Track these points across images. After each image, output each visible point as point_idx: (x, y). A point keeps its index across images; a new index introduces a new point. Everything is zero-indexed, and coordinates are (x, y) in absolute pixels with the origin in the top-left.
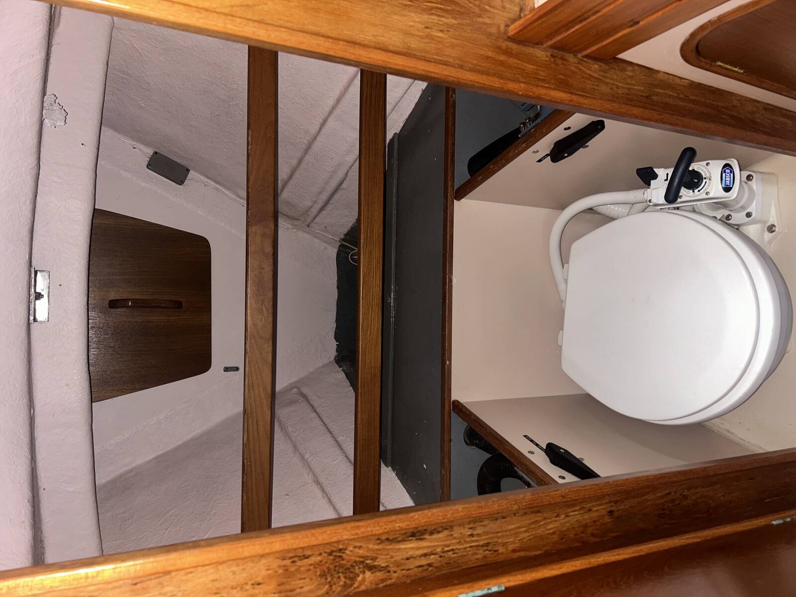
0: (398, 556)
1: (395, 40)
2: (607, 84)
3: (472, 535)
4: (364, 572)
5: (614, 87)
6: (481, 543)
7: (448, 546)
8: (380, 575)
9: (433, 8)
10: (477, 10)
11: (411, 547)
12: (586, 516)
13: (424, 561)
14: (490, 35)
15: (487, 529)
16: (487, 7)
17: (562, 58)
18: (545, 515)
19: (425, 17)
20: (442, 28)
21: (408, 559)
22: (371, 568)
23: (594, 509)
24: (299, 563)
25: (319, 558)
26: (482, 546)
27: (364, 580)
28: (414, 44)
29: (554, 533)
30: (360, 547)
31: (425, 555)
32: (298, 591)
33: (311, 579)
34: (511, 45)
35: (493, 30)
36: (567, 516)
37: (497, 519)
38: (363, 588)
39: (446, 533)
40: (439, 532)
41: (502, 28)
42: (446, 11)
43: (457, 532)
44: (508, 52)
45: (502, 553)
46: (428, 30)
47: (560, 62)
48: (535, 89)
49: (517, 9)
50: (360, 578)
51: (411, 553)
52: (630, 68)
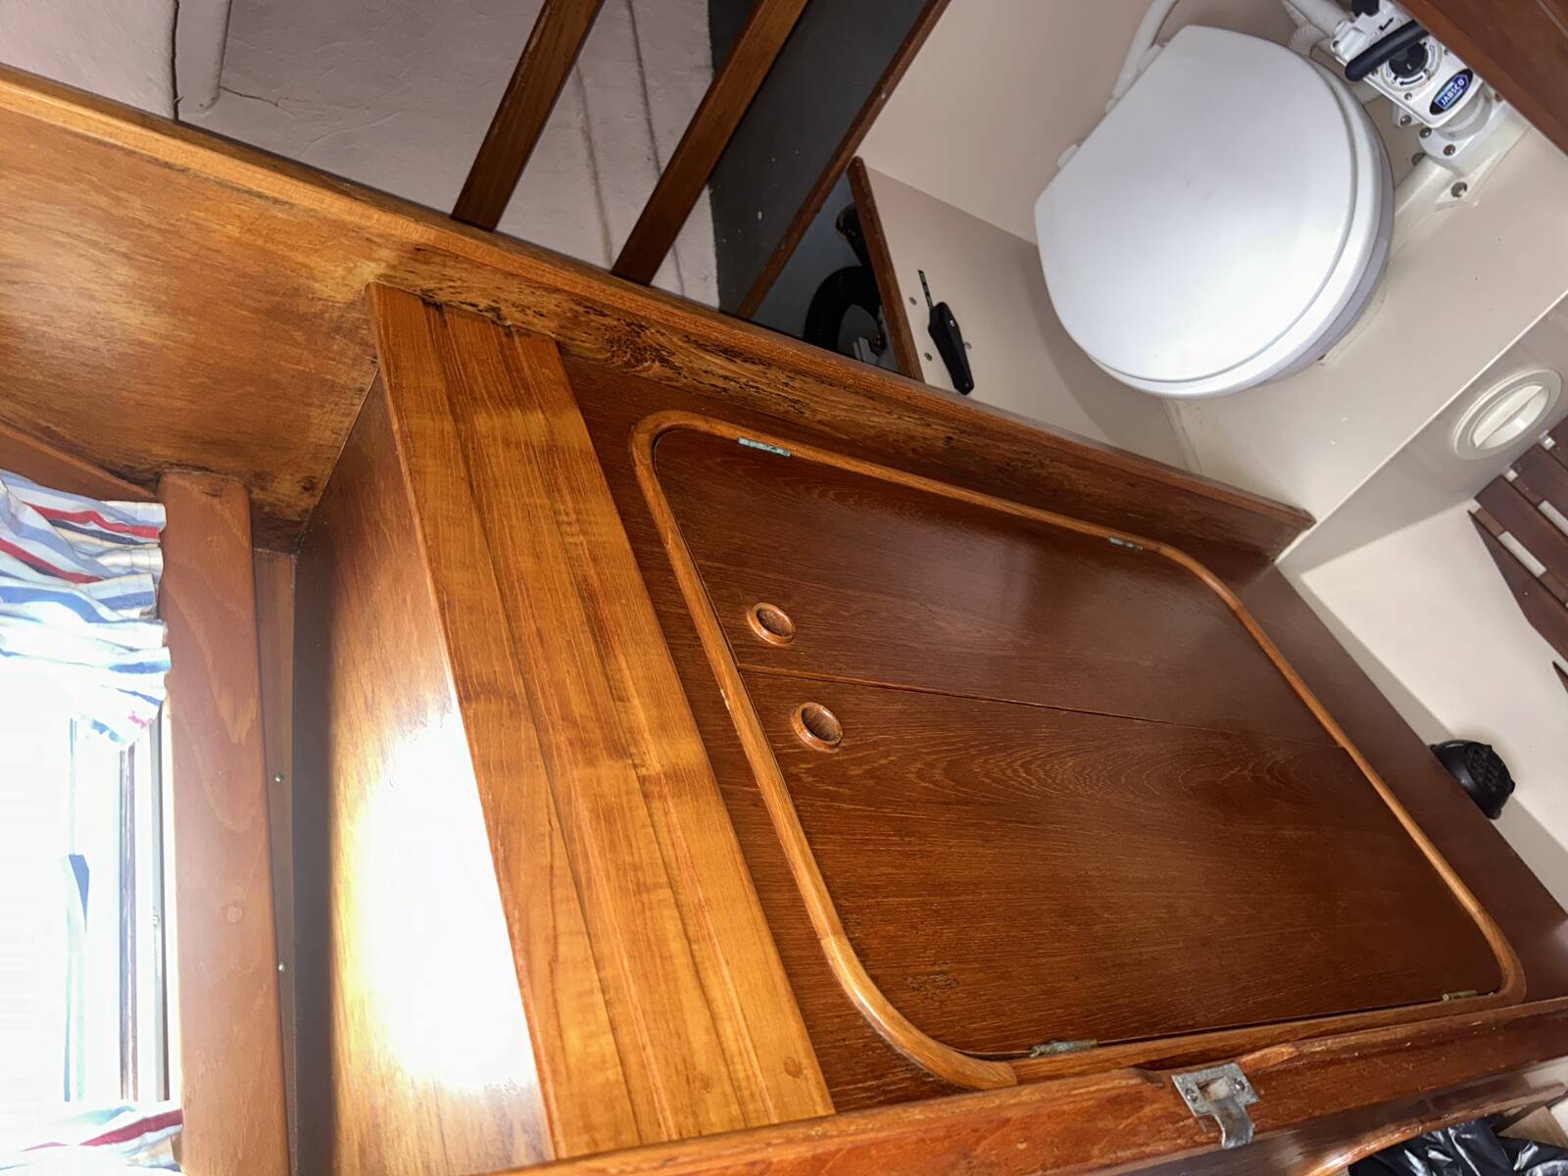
4: (654, 361)
7: (755, 382)
12: (920, 429)
13: (721, 383)
15: (805, 386)
18: (877, 405)
21: (706, 372)
22: (663, 361)
23: (934, 426)
25: (615, 323)
26: (790, 400)
27: (649, 368)
29: (874, 427)
30: (664, 334)
31: (726, 378)
32: (578, 343)
33: (597, 339)
36: (899, 418)
37: (823, 382)
38: (644, 375)
39: (761, 367)
40: (754, 363)
43: (772, 373)
45: (807, 418)
50: (646, 364)
51: (712, 368)
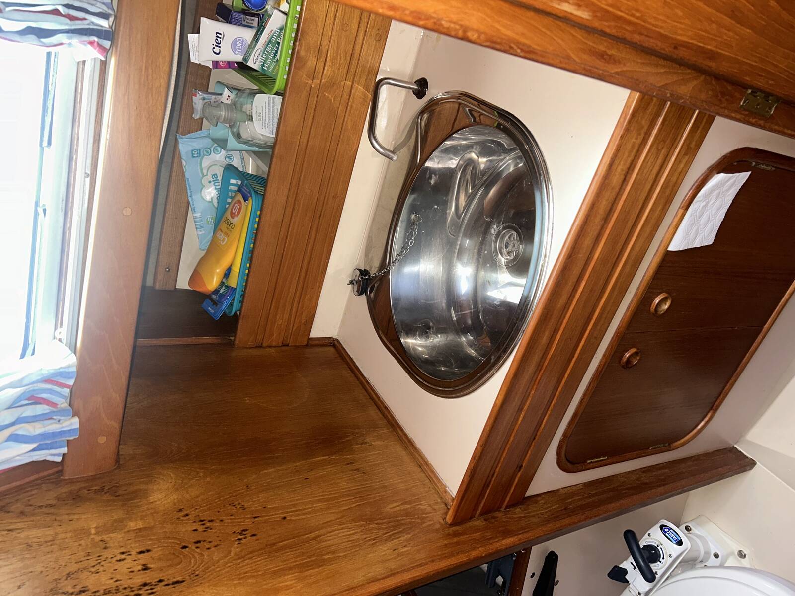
2: (534, 516)
5: (540, 515)
9: (390, 536)
10: (419, 521)
14: (437, 530)
16: (424, 515)
17: (494, 517)
19: (389, 544)
20: (404, 544)
34: (454, 528)
35: (438, 526)
41: (442, 522)
42: (401, 532)
44: (456, 535)
47: (493, 520)
48: (491, 547)
49: (443, 505)
52: (539, 498)
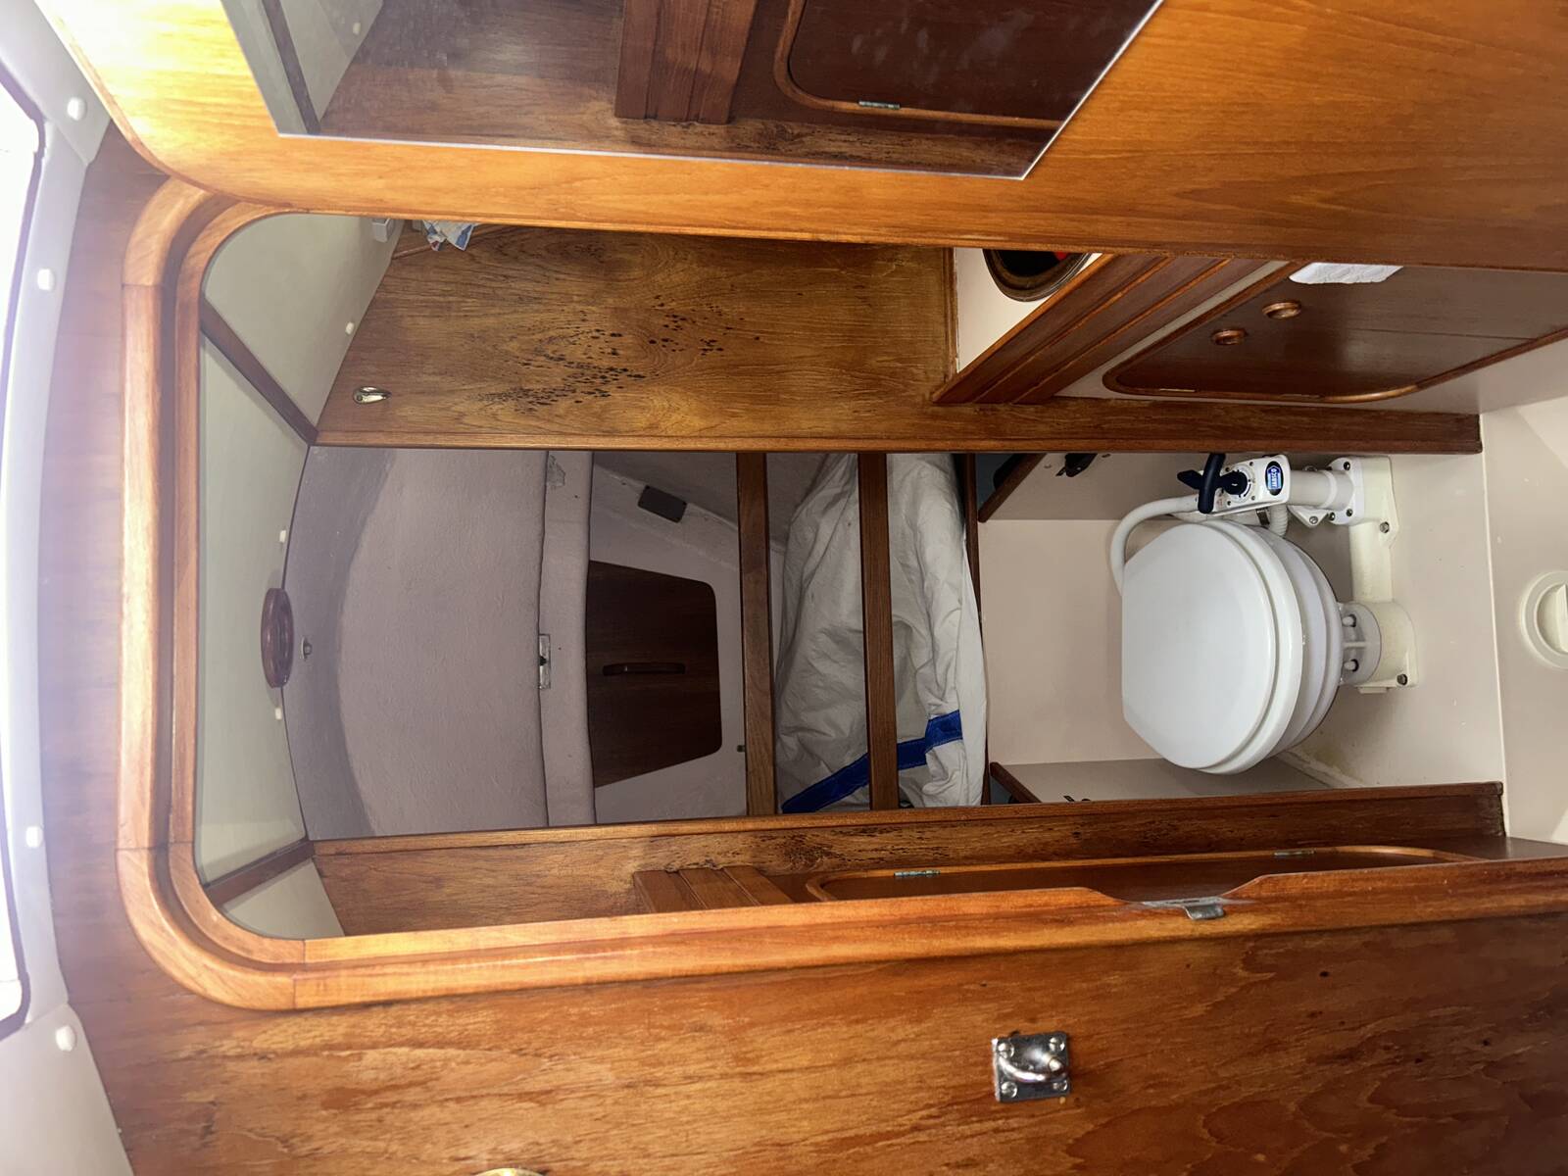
0: (852, 848)
1: (827, 427)
2: (1046, 423)
3: (920, 838)
4: (821, 857)
5: (1055, 424)
6: (931, 846)
7: (897, 845)
8: (836, 861)
9: (860, 394)
10: (901, 387)
11: (862, 840)
12: (1047, 835)
13: (875, 855)
14: (915, 405)
15: (936, 835)
16: (912, 382)
17: (992, 410)
18: (999, 829)
19: (853, 403)
20: (868, 409)
21: (860, 851)
22: (828, 854)
23: (1056, 829)
24: (768, 842)
25: (784, 840)
26: (932, 849)
27: (822, 864)
28: (844, 427)
29: (1009, 847)
30: (818, 836)
31: (876, 850)
32: (768, 864)
33: (778, 856)
34: (936, 408)
35: (919, 399)
36: (1023, 832)
37: (945, 827)
38: (821, 869)
39: (895, 833)
40: (888, 832)
41: (927, 396)
42: (873, 394)
43: (906, 833)
44: (934, 416)
45: (953, 858)
46: (856, 414)
47: (990, 413)
48: (962, 443)
49: (942, 376)
50: (818, 861)
51: (862, 847)
52: (1071, 403)
